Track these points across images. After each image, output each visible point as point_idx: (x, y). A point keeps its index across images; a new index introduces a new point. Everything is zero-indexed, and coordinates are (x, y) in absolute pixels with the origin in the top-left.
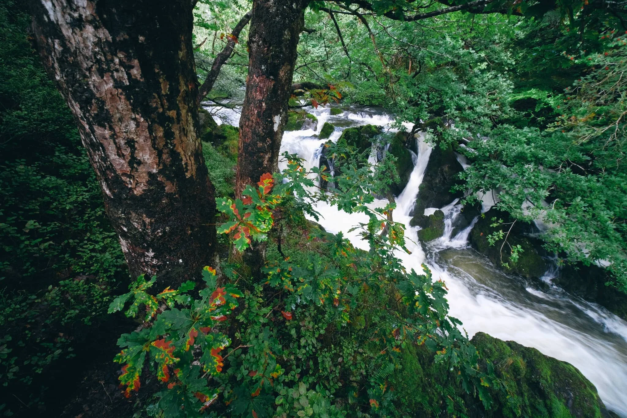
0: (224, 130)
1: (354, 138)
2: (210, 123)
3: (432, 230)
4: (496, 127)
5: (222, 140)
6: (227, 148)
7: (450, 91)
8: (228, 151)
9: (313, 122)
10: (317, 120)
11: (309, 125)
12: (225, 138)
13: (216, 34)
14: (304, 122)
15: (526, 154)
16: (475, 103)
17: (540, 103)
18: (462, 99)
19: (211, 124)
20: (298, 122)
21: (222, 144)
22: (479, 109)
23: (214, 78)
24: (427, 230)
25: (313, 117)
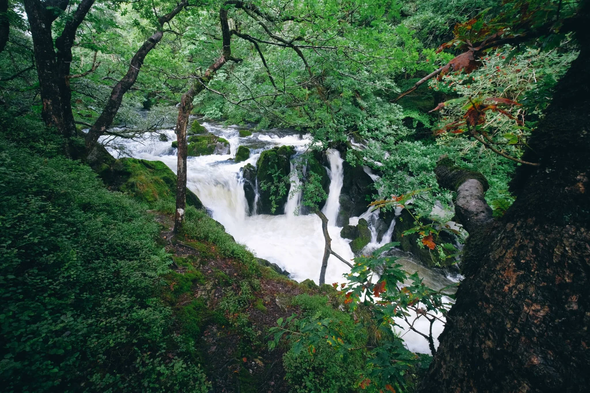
0: (126, 165)
1: (274, 160)
2: (105, 158)
3: (362, 238)
4: (398, 144)
5: (125, 177)
6: (133, 185)
7: (361, 116)
8: (136, 189)
9: (225, 145)
10: (229, 144)
11: (221, 148)
12: (129, 175)
13: (95, 56)
14: (216, 146)
15: (426, 165)
16: (379, 125)
17: (415, 121)
18: (369, 122)
19: (107, 159)
20: (210, 147)
21: (126, 181)
22: (384, 130)
23: (114, 110)
24: (358, 240)
25: (225, 141)
